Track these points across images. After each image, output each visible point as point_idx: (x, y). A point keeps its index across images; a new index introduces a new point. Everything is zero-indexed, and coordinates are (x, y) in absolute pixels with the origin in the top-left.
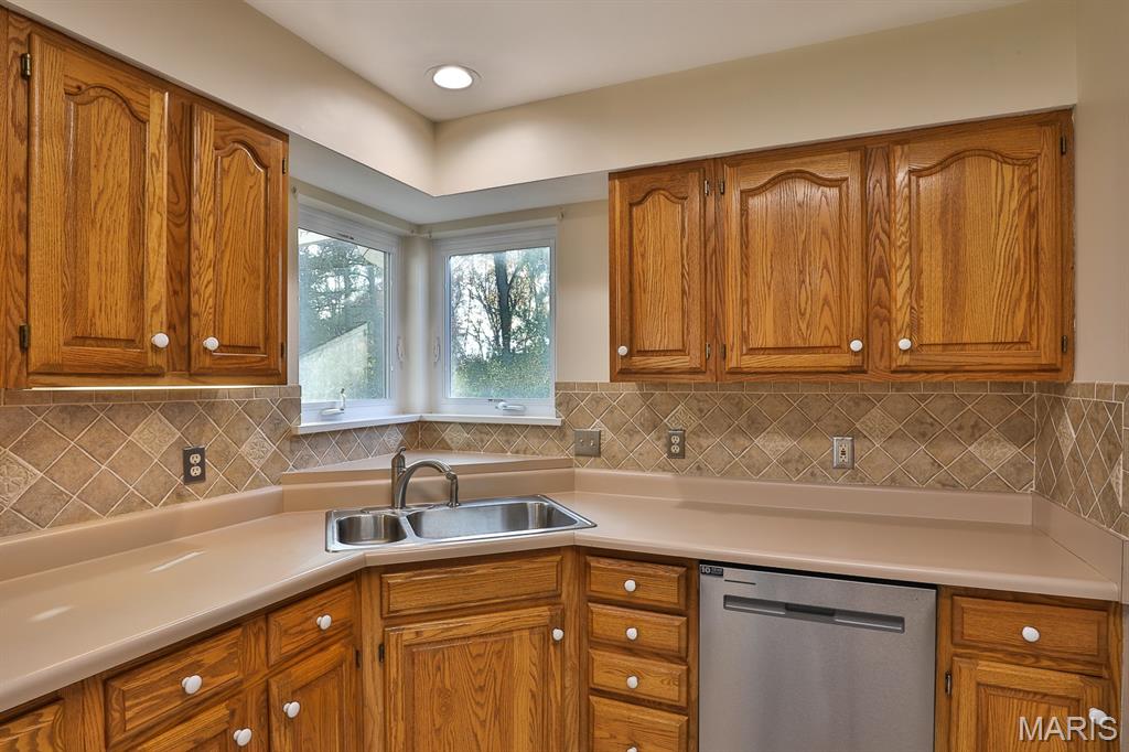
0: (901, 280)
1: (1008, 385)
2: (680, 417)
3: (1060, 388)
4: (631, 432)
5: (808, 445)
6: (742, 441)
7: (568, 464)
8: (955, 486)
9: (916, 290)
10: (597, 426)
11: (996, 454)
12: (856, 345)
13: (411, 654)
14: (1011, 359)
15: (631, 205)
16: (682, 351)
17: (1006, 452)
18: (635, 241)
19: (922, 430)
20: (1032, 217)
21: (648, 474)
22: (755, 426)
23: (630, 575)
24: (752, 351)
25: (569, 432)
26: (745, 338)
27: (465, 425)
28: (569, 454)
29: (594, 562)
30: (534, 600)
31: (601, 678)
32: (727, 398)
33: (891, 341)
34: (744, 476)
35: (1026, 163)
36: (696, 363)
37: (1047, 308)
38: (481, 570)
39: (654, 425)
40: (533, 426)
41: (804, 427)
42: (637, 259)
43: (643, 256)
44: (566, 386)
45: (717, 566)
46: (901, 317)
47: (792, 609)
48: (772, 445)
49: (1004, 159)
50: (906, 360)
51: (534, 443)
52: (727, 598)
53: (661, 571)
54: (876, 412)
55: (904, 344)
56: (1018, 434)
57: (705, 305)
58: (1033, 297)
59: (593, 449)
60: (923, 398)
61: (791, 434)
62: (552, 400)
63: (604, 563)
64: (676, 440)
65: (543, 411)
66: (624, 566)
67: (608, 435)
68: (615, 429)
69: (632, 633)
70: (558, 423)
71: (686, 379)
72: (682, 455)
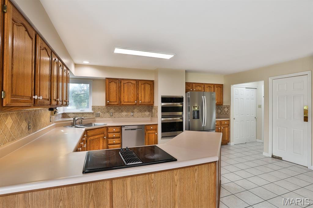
0: (140, 95)
1: (148, 106)
2: (112, 110)
3: (153, 106)
4: (105, 113)
5: (128, 113)
6: (120, 113)
7: (94, 118)
8: (144, 117)
9: (141, 96)
10: (99, 112)
11: (147, 113)
12: (136, 102)
13: (90, 141)
14: (149, 104)
15: (109, 83)
16: (116, 102)
17: (148, 113)
18: (110, 88)
19: (140, 111)
20: (151, 90)
21: (107, 119)
22: (122, 111)
23: (114, 129)
24: (124, 102)
25: (94, 113)
26: (124, 101)
27: (73, 113)
28: (94, 117)
29: (109, 128)
30: (102, 134)
31: (110, 142)
32: (119, 108)
33: (139, 101)
34: (120, 118)
35: (150, 85)
36: (118, 103)
37: (152, 99)
38: (97, 130)
39: (108, 112)
40: (88, 113)
41: (127, 111)
42: (110, 90)
43: (111, 89)
44: (94, 106)
45: (124, 126)
46: (140, 99)
47: (132, 129)
48: (124, 114)
49: (149, 84)
50: (140, 103)
51: (88, 115)
52: (125, 130)
53: (117, 128)
54: (136, 109)
55: (140, 102)
56: (149, 111)
57: (119, 96)
58: (151, 98)
59: (98, 116)
60: (140, 108)
61: (127, 112)
62: (91, 108)
63: (110, 128)
64: (111, 114)
65: (90, 110)
66: (113, 128)
67: (101, 114)
68: (102, 113)
69: (114, 136)
70: (93, 112)
71: (116, 105)
72: (112, 116)
